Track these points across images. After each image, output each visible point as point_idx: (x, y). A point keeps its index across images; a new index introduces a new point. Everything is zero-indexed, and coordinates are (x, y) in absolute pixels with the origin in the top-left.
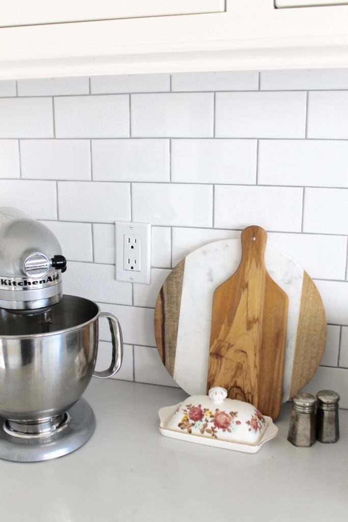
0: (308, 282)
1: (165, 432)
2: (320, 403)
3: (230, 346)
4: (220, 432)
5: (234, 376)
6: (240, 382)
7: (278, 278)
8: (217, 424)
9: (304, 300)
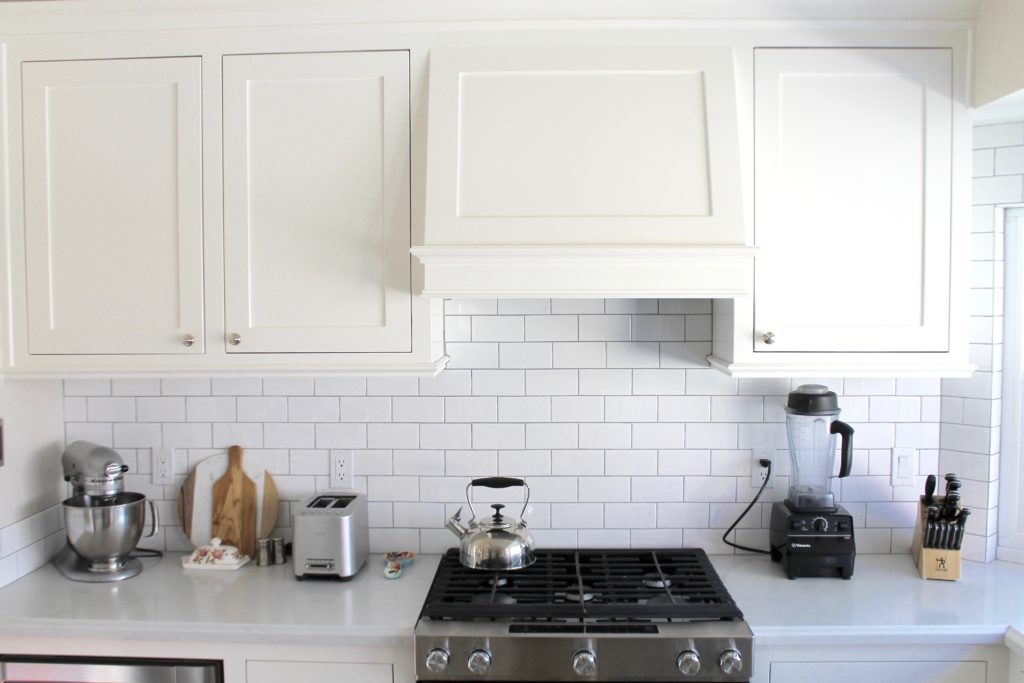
0: (268, 476)
1: (186, 566)
2: (274, 542)
3: (224, 517)
4: (216, 561)
5: (227, 535)
6: (230, 538)
7: (251, 474)
8: (215, 557)
9: (266, 486)
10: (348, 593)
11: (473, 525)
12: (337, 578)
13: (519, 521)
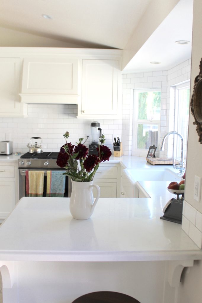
10: (8, 158)
11: (32, 146)
12: (6, 155)
13: (40, 145)
